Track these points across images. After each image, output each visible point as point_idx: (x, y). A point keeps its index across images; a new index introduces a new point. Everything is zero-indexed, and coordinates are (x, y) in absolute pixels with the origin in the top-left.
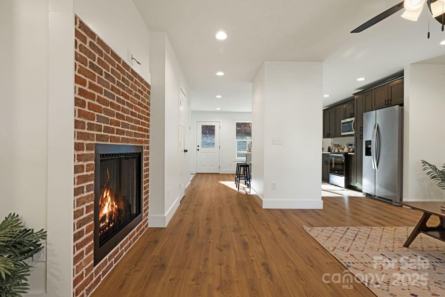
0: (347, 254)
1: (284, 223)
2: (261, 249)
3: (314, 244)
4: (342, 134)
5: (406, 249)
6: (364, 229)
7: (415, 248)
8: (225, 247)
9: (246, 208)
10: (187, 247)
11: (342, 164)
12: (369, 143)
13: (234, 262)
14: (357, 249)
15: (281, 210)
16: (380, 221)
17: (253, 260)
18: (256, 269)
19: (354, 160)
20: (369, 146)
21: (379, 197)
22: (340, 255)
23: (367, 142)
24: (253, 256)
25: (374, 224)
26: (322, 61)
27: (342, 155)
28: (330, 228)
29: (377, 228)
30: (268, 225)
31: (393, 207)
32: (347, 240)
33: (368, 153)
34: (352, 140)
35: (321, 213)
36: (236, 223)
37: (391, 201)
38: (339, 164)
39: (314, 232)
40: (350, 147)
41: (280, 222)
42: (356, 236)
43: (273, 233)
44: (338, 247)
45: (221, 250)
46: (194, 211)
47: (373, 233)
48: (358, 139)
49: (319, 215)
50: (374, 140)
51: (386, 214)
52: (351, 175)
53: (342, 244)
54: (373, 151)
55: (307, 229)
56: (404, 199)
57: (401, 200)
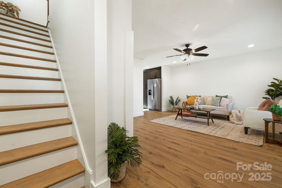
6: (162, 118)
7: (177, 120)
20: (150, 92)
21: (153, 109)
22: (167, 125)
23: (149, 90)
26: (143, 60)
28: (155, 120)
32: (163, 121)
33: (150, 94)
37: (158, 110)
50: (152, 90)
51: (161, 114)
54: (152, 93)
55: (150, 121)
56: (162, 109)
57: (161, 109)
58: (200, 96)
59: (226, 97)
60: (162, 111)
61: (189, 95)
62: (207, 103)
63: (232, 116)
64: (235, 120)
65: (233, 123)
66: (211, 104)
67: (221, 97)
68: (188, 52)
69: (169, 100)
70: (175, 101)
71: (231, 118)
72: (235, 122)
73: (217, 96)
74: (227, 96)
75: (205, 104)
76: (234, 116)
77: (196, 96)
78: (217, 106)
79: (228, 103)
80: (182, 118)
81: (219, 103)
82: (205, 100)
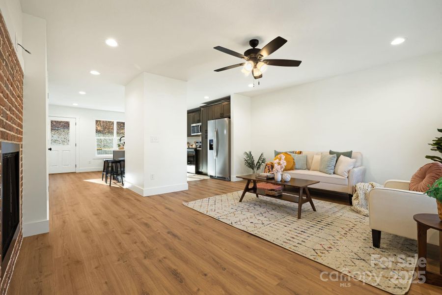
0: (215, 213)
1: (166, 203)
2: (160, 224)
3: (194, 212)
4: (192, 134)
5: (240, 203)
6: (217, 197)
7: (244, 201)
8: (130, 230)
9: (129, 199)
10: (92, 241)
11: (193, 157)
12: (211, 141)
13: (145, 238)
14: (218, 209)
15: (159, 195)
16: (224, 191)
17: (159, 233)
18: (165, 237)
19: (201, 153)
20: (212, 144)
21: (218, 177)
22: (212, 214)
23: (210, 140)
24: (158, 230)
25: (221, 193)
26: (186, 81)
27: (193, 150)
28: (199, 200)
29: (224, 195)
30: (155, 207)
31: (226, 182)
32: (211, 205)
33: (211, 148)
34: (200, 139)
35: (189, 193)
36: (127, 212)
37: (225, 178)
38: (191, 157)
39: (191, 205)
40: (197, 144)
41: (163, 203)
42: (215, 201)
43: (162, 212)
44: (209, 210)
45: (129, 234)
46: (74, 211)
47: (223, 198)
48: (204, 138)
49: (187, 194)
50: (215, 140)
51: (225, 187)
52: (199, 164)
53: (210, 208)
54: (214, 147)
55: (185, 204)
56: (232, 176)
57: (230, 177)
58: (300, 153)
59: (349, 155)
60: (232, 180)
61: (278, 151)
62: (312, 168)
63: (357, 197)
64: (362, 206)
65: (358, 212)
66: (319, 169)
67: (339, 155)
68: (253, 55)
69: (246, 160)
70: (255, 162)
71: (354, 202)
72: (362, 209)
73: (331, 153)
74: (351, 152)
75: (309, 170)
76: (361, 196)
77: (293, 152)
78: (330, 174)
79: (351, 168)
80: (257, 196)
81: (333, 167)
82: (310, 161)
